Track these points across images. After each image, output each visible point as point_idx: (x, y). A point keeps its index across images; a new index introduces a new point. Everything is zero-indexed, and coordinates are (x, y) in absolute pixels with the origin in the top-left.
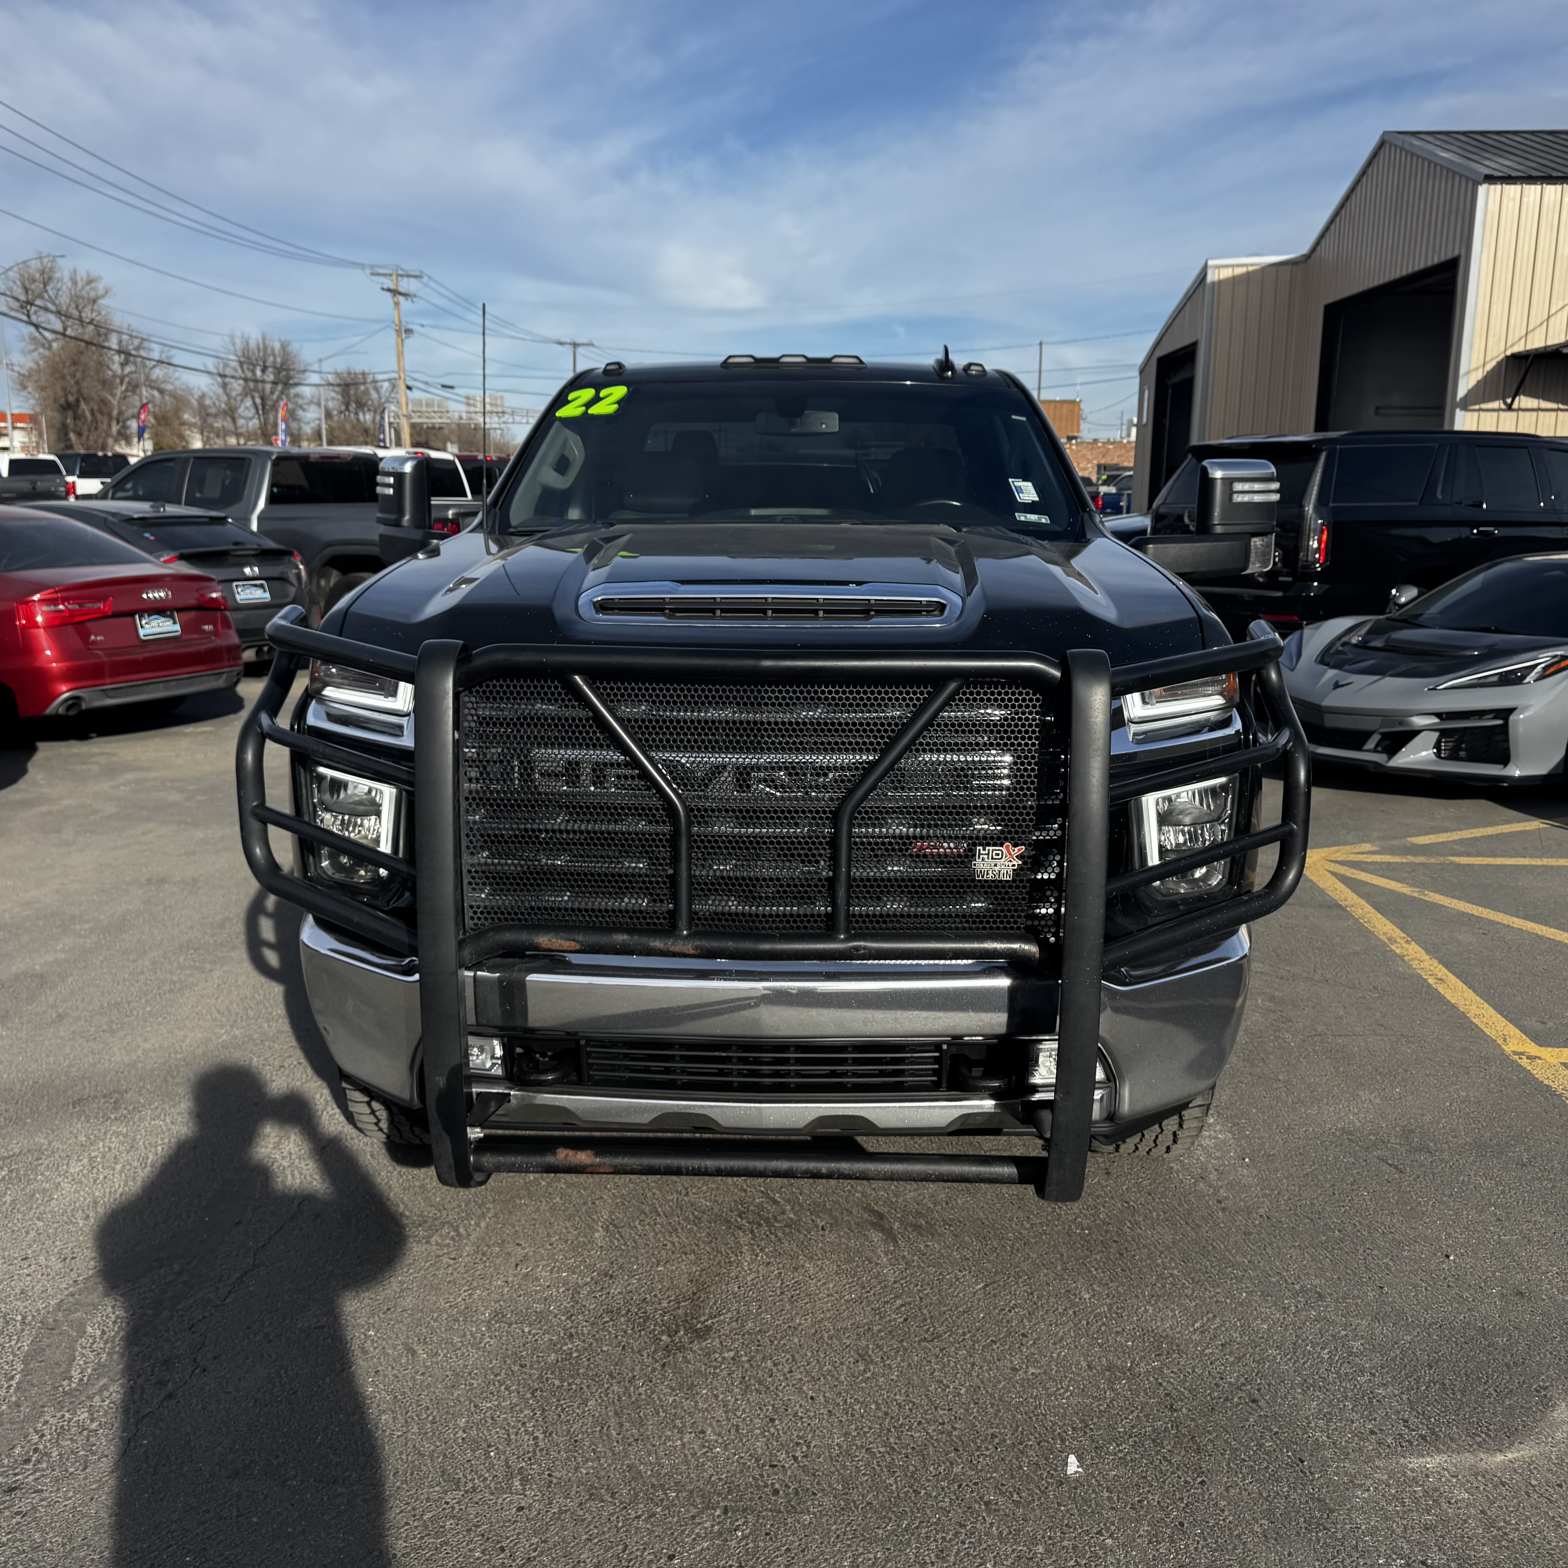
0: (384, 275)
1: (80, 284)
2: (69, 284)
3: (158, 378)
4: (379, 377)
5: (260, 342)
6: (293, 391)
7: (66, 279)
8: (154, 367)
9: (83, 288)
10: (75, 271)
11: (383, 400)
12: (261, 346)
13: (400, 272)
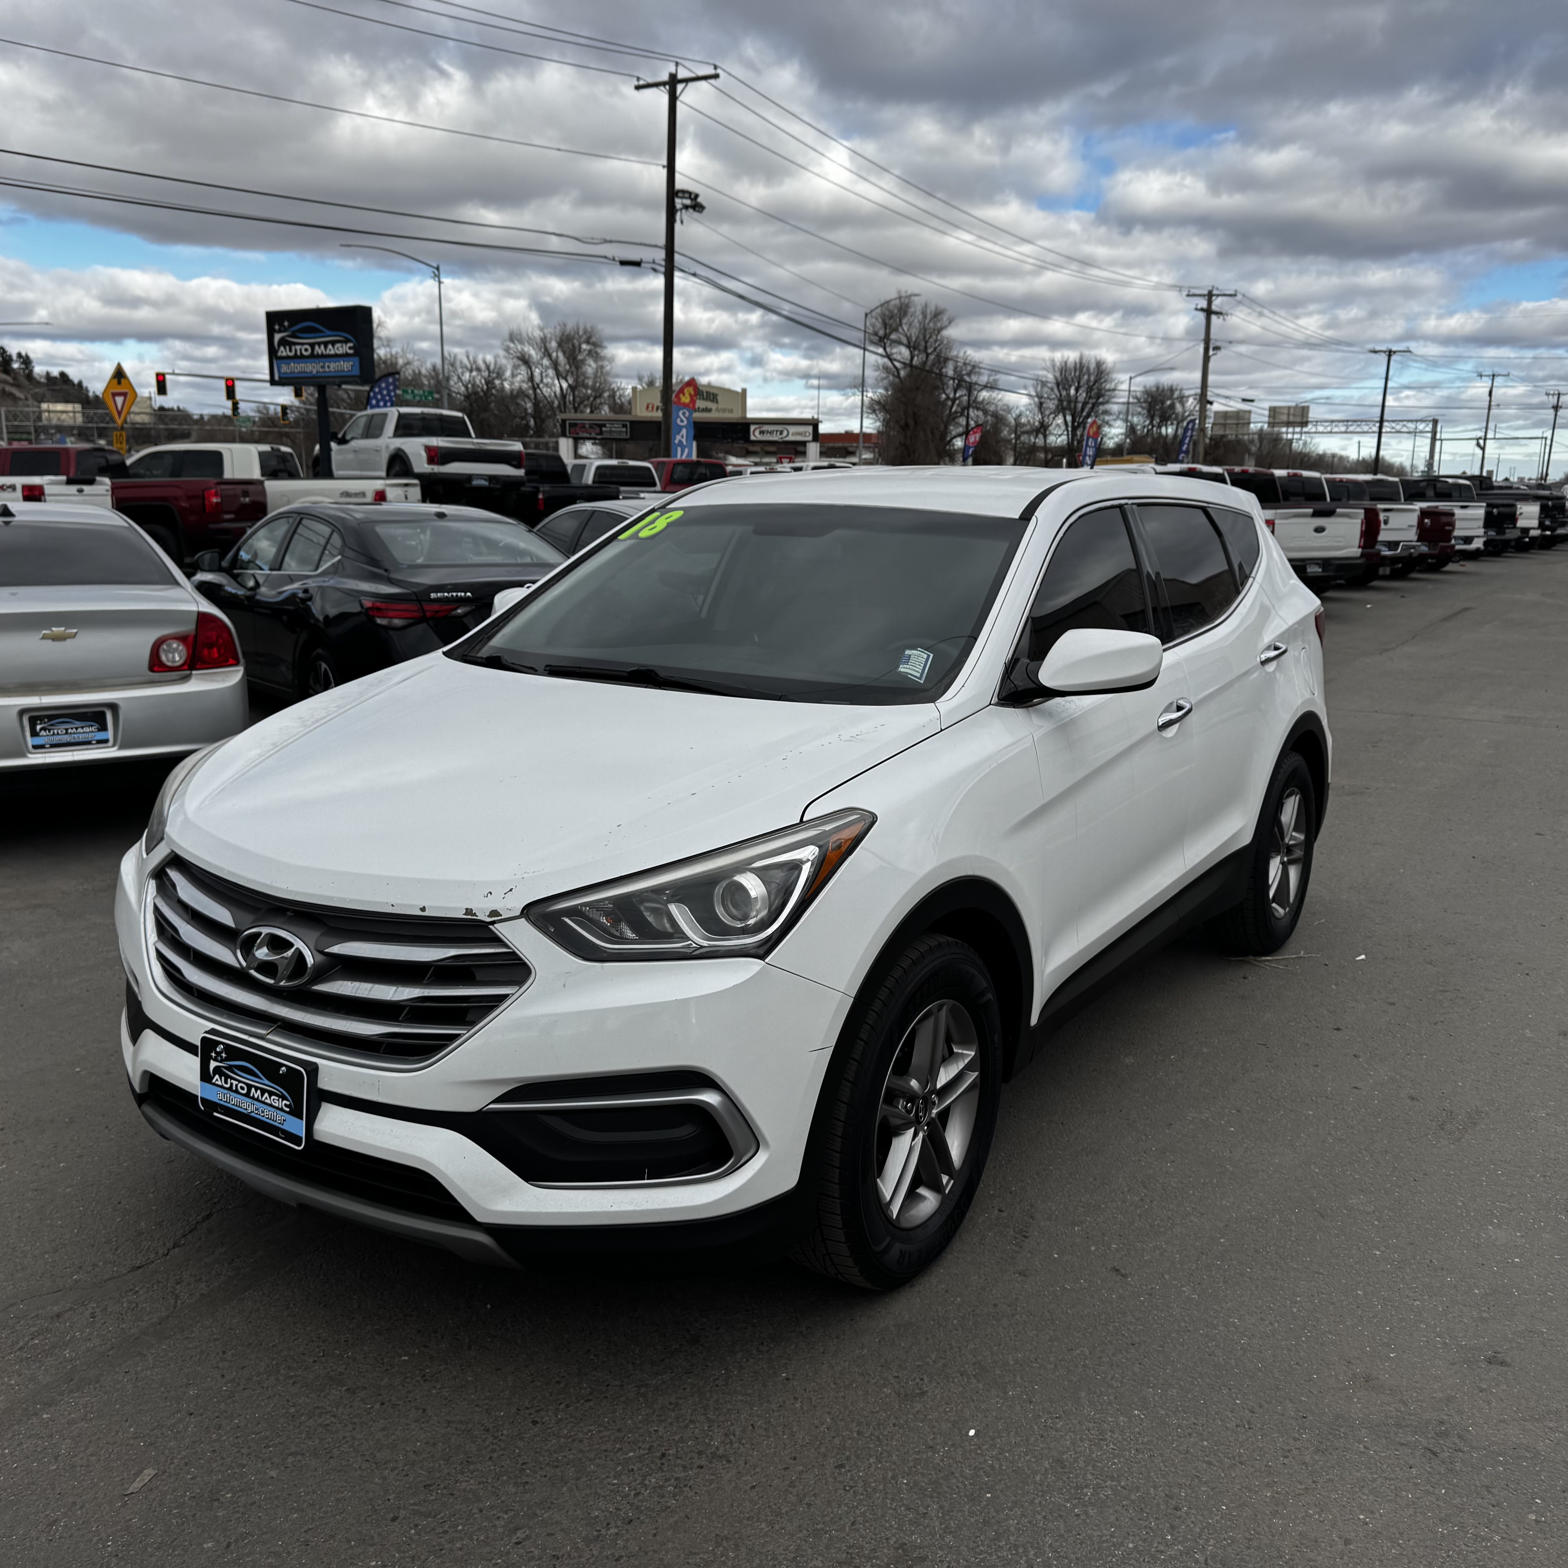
0: (1200, 295)
1: (929, 318)
2: (920, 317)
3: (984, 400)
4: (1187, 393)
5: (1078, 361)
6: (1101, 408)
7: (918, 313)
8: (982, 390)
9: (930, 321)
10: (926, 306)
11: (1187, 414)
12: (1078, 365)
13: (1215, 292)
